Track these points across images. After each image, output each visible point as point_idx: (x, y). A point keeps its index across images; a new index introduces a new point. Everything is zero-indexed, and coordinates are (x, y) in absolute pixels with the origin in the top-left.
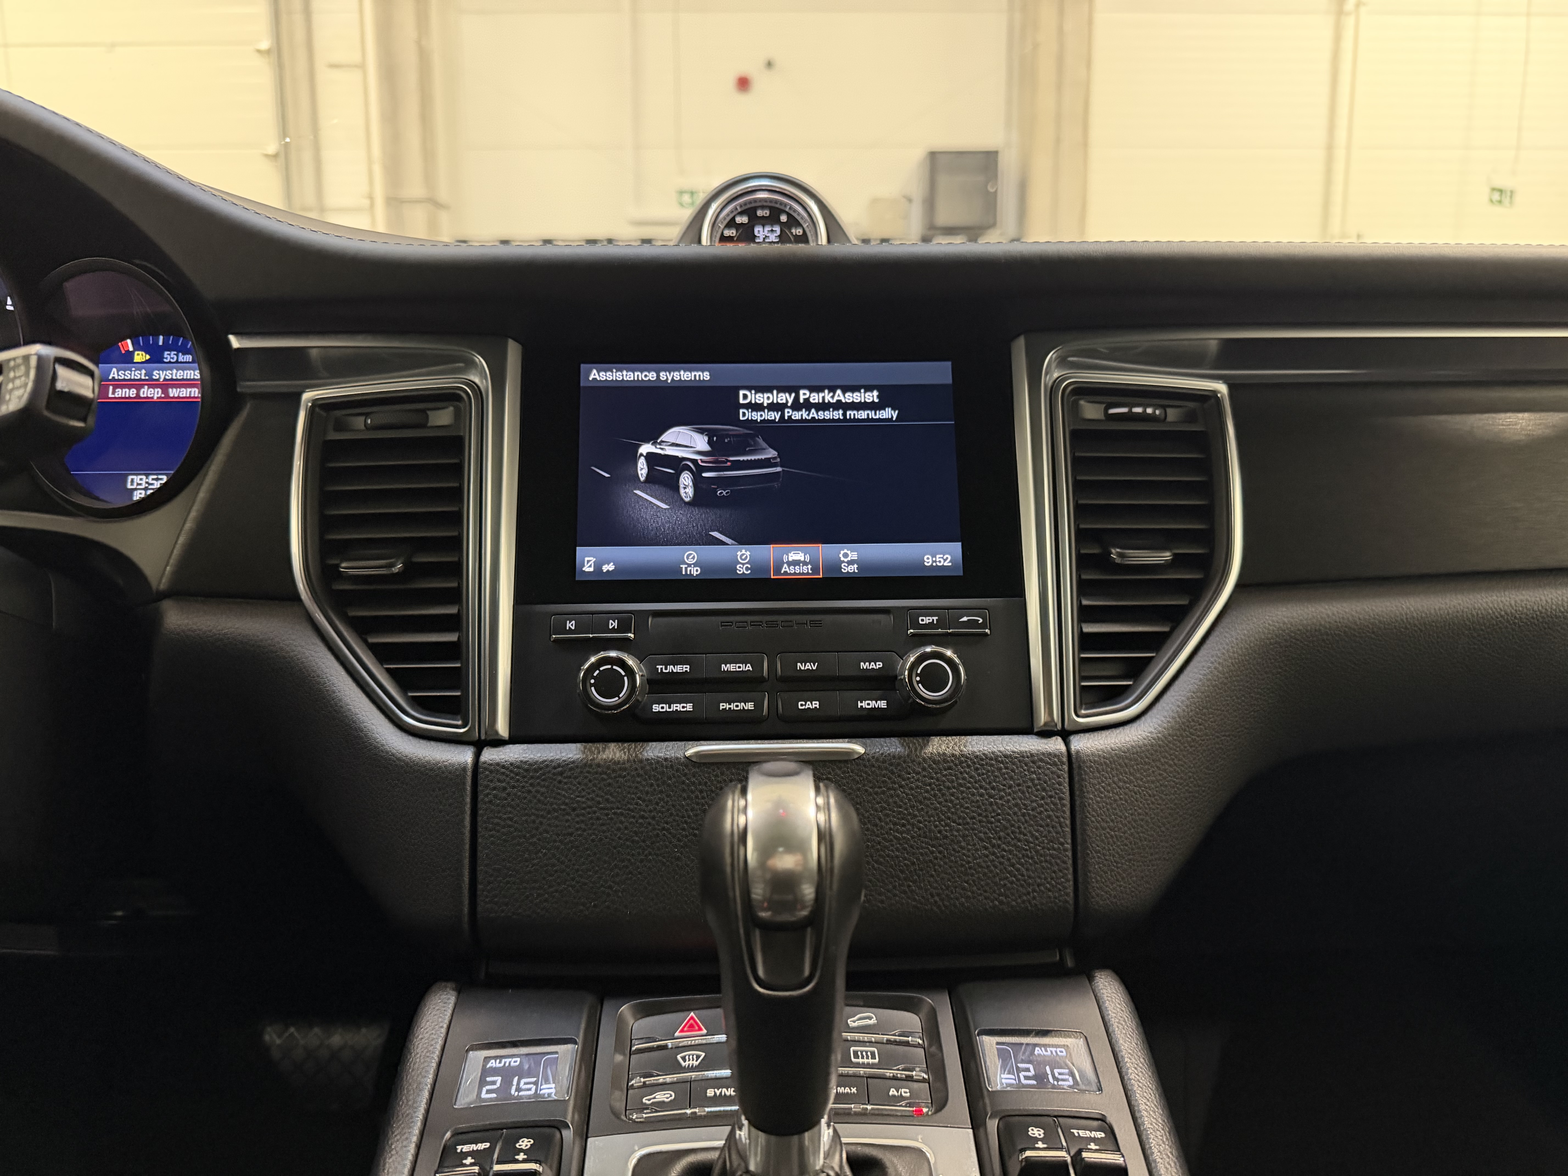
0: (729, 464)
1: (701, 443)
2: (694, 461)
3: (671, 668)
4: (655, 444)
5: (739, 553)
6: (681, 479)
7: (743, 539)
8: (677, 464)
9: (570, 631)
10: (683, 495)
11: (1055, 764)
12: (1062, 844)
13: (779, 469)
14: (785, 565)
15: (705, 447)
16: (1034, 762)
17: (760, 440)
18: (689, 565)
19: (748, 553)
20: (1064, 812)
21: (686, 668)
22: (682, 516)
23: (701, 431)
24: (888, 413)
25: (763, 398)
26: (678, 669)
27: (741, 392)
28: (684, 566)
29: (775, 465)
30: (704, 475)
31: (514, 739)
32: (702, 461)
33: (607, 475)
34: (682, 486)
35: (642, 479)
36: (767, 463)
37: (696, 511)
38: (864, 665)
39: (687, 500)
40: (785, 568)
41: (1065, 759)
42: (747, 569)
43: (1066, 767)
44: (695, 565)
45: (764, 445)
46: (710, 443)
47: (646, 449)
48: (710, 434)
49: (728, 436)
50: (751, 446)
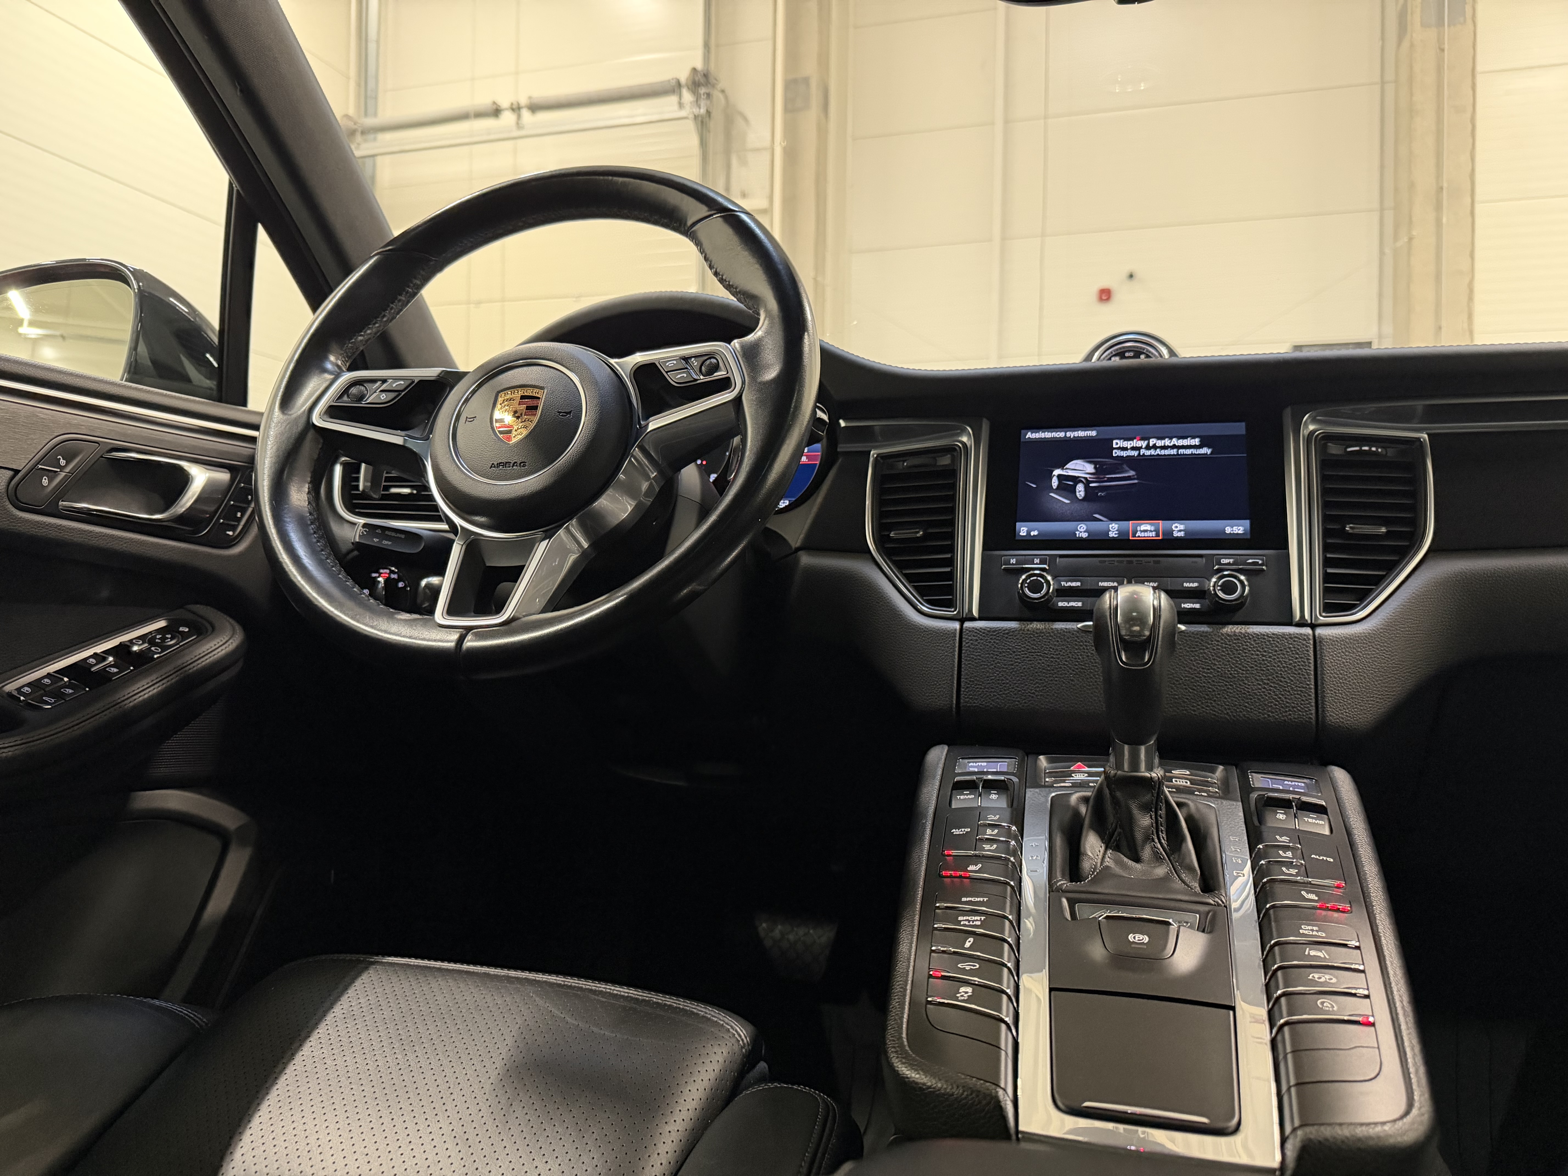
0: (1106, 479)
1: (1090, 468)
2: (1086, 478)
3: (1069, 584)
4: (1063, 469)
5: (1110, 526)
6: (1077, 487)
7: (1113, 519)
8: (1076, 480)
9: (1013, 564)
10: (1078, 496)
11: (1305, 640)
12: (1308, 685)
13: (1136, 481)
14: (1139, 532)
15: (1093, 471)
16: (1291, 638)
17: (1125, 466)
18: (1081, 532)
19: (1116, 526)
20: (1310, 667)
21: (1079, 584)
22: (1077, 506)
23: (1090, 462)
24: (1206, 451)
25: (1128, 444)
26: (1074, 584)
27: (1114, 442)
28: (1077, 533)
29: (1134, 479)
30: (1091, 485)
31: (981, 619)
32: (1090, 478)
33: (1034, 486)
34: (1077, 491)
35: (1054, 488)
36: (1129, 478)
37: (1085, 504)
38: (1185, 585)
39: (1080, 498)
40: (1138, 534)
41: (1311, 637)
42: (1116, 534)
43: (1311, 642)
44: (1085, 532)
45: (1127, 468)
46: (1095, 468)
47: (1057, 472)
48: (1095, 463)
49: (1106, 464)
50: (1119, 469)
